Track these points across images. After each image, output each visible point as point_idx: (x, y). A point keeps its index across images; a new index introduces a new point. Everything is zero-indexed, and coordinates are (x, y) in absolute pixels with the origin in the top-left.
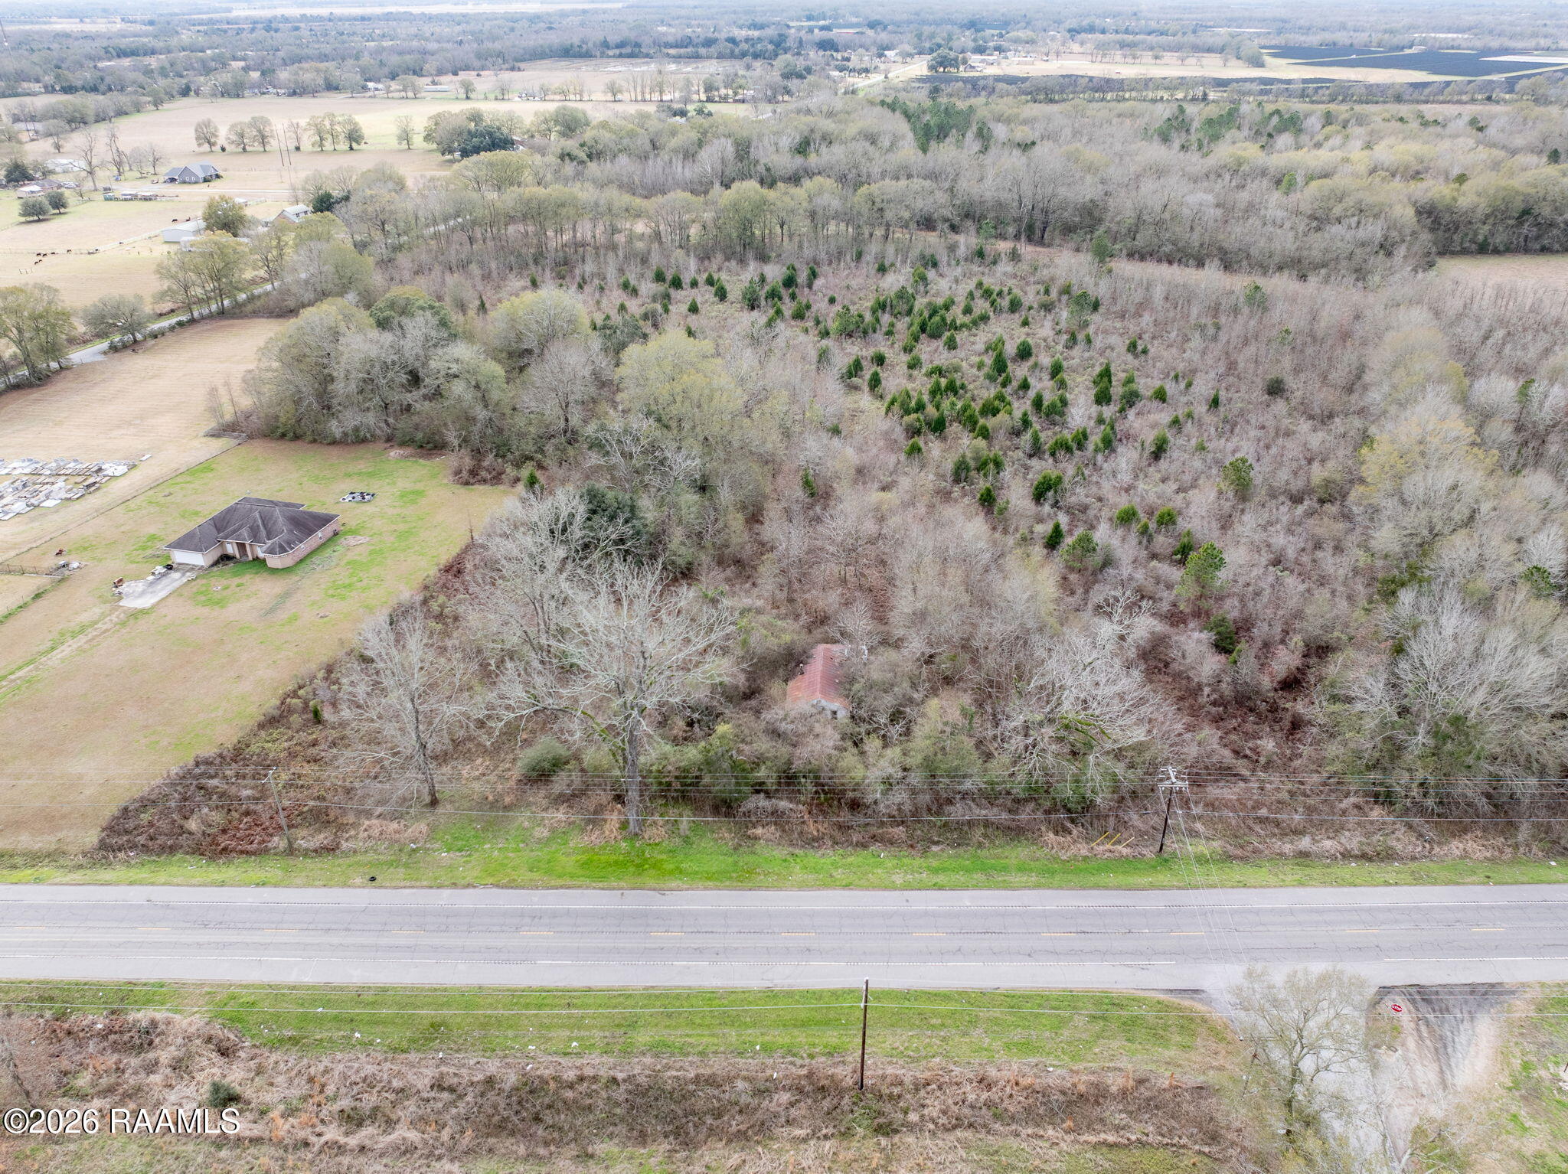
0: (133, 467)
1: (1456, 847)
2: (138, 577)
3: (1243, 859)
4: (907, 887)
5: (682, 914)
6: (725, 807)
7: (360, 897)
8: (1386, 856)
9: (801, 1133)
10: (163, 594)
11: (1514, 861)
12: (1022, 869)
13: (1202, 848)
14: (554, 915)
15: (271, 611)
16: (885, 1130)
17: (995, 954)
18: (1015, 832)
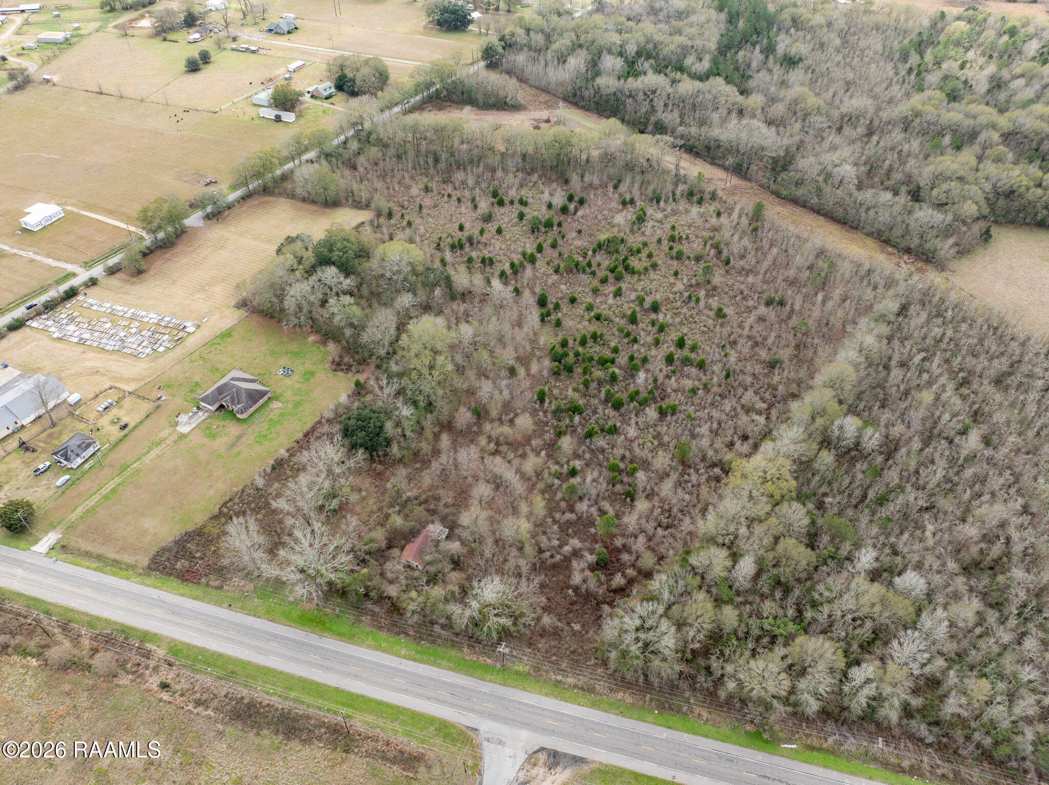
0: (198, 327)
1: (620, 695)
2: (186, 412)
3: (535, 678)
4: (405, 657)
5: (323, 648)
6: (355, 606)
7: (223, 613)
8: (591, 690)
9: (321, 745)
10: (193, 425)
11: (642, 708)
12: (449, 660)
13: (520, 668)
14: (282, 638)
15: (233, 445)
16: (347, 751)
17: (418, 695)
18: (453, 644)
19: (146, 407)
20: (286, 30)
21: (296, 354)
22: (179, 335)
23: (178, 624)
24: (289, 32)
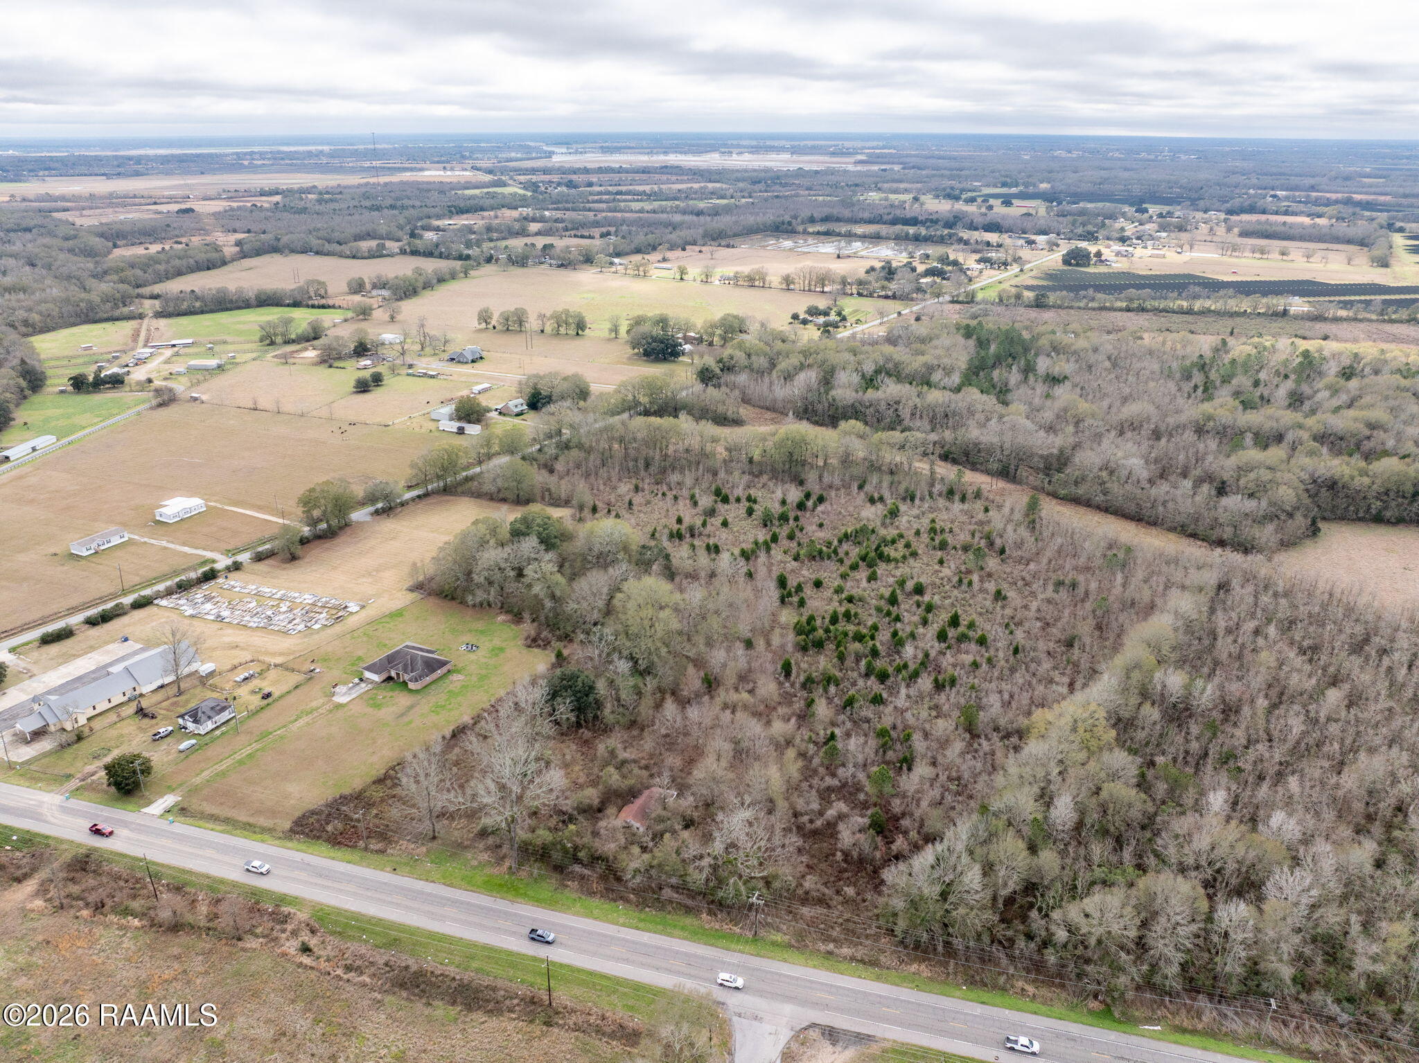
0: (363, 607)
1: (914, 967)
2: (345, 684)
3: (798, 948)
4: (624, 925)
5: (515, 914)
6: (559, 869)
7: (385, 877)
8: (874, 963)
9: (513, 1016)
10: (354, 696)
11: (944, 982)
12: (683, 929)
13: (778, 937)
14: (462, 903)
15: (402, 715)
16: (548, 1024)
17: (643, 965)
18: (688, 910)
19: (295, 678)
20: (470, 359)
21: (482, 632)
22: (338, 614)
23: (328, 887)
24: (473, 361)
